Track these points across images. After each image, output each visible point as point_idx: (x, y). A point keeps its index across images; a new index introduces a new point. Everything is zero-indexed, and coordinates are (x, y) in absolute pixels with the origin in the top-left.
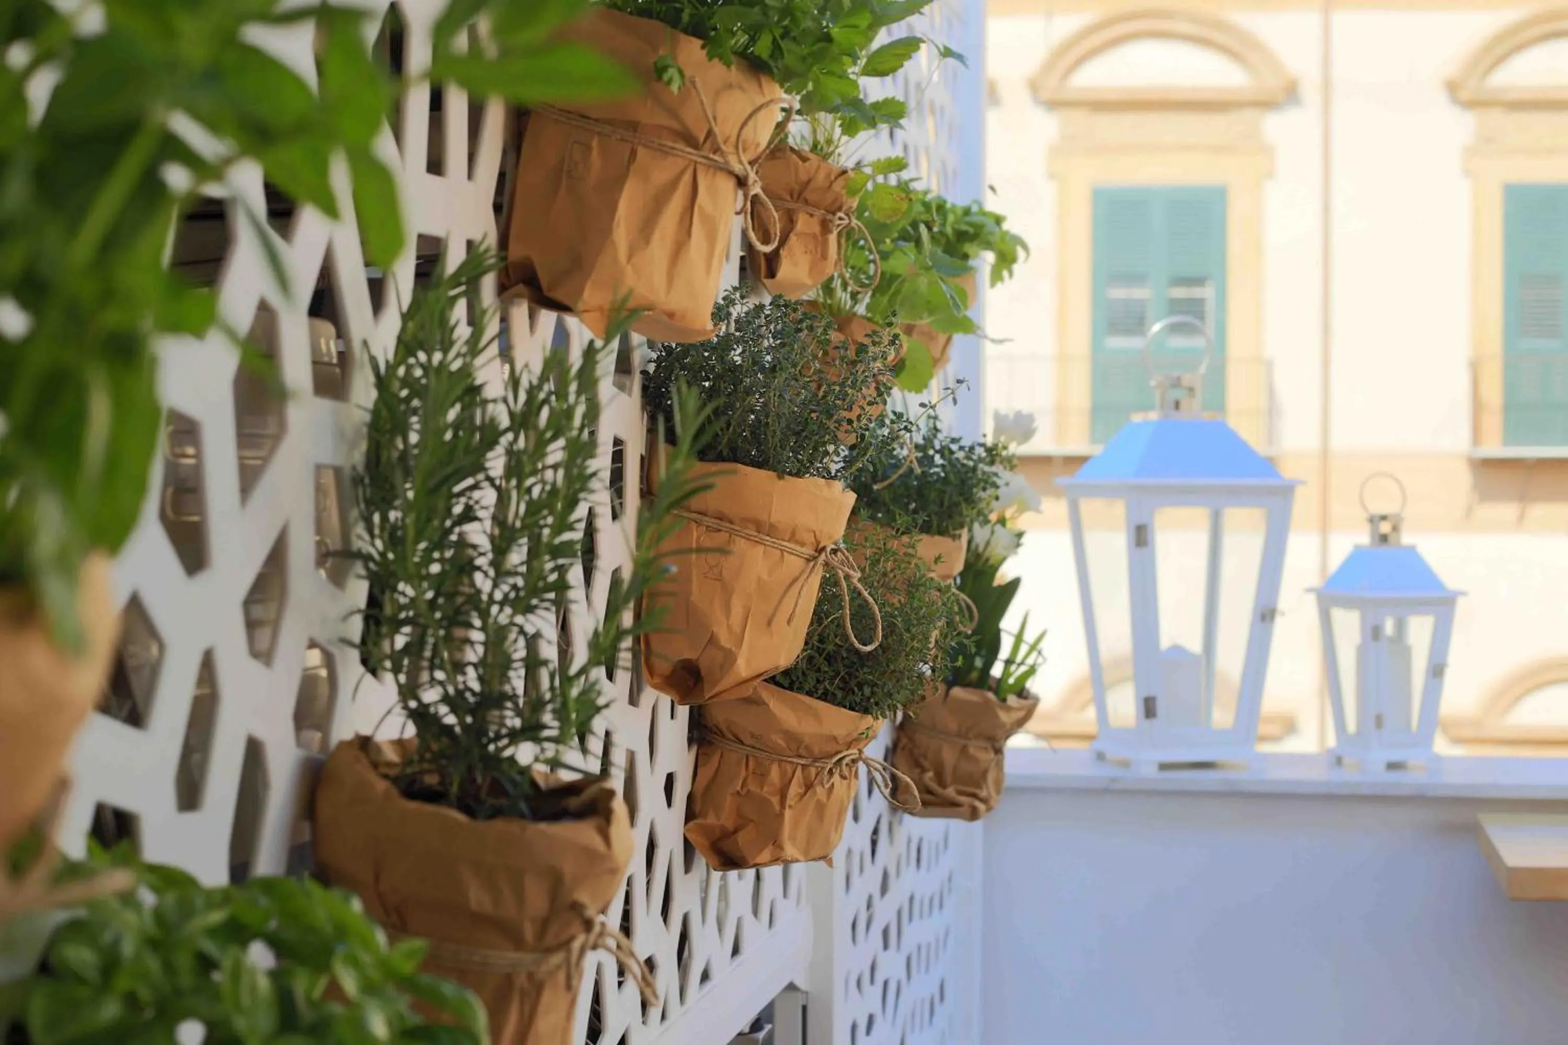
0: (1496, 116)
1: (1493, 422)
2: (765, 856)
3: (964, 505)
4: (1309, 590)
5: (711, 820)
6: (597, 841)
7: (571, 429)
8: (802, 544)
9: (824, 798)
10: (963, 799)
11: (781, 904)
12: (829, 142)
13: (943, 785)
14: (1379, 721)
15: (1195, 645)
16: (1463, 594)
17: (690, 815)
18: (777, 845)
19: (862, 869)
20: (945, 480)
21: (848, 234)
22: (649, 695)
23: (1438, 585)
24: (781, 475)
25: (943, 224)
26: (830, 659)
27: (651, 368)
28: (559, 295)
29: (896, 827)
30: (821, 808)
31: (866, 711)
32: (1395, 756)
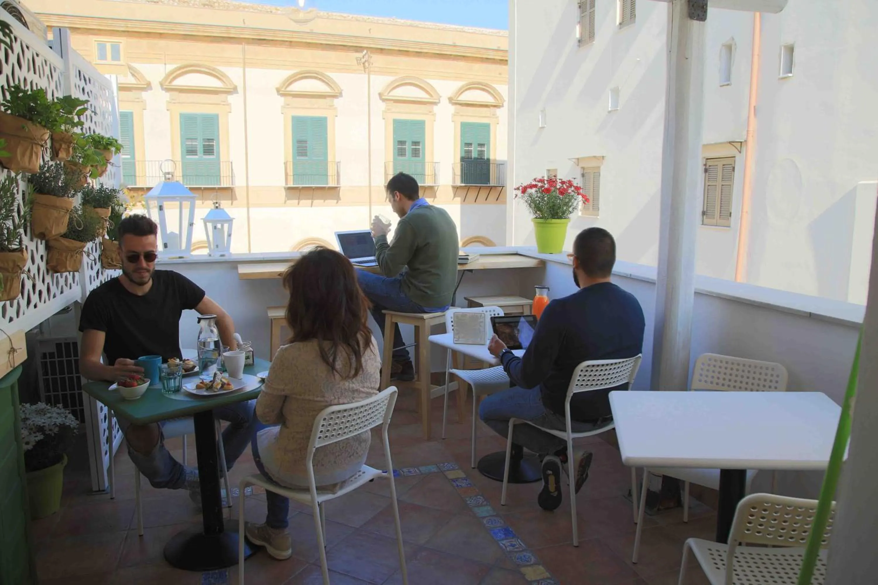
0: (290, 99)
1: (291, 178)
2: (64, 270)
3: (109, 202)
4: (201, 219)
5: (51, 264)
6: (21, 255)
7: (11, 190)
8: (64, 209)
9: (75, 258)
10: (117, 265)
11: (72, 284)
12: (69, 129)
13: (113, 262)
14: (217, 246)
15: (177, 232)
16: (234, 219)
17: (47, 263)
18: (66, 268)
19: (94, 280)
20: (104, 197)
21: (74, 148)
22: (35, 240)
23: (229, 217)
24: (58, 196)
25: (103, 142)
26: (74, 232)
27: (30, 177)
28: (7, 166)
29: (104, 272)
30: (75, 260)
31: (82, 241)
32: (222, 253)
